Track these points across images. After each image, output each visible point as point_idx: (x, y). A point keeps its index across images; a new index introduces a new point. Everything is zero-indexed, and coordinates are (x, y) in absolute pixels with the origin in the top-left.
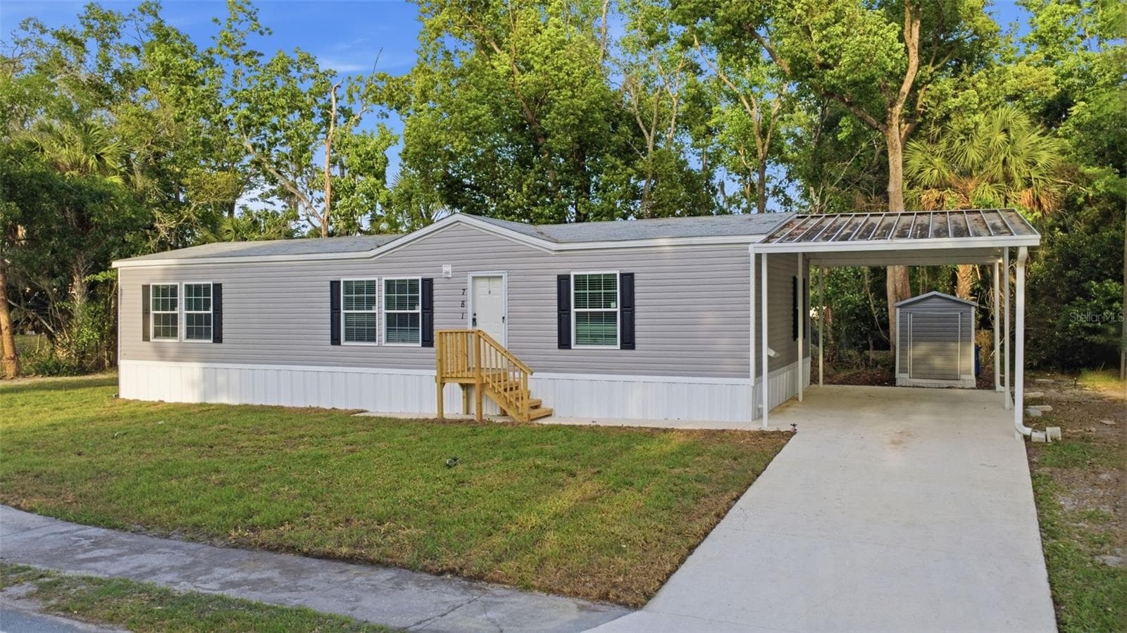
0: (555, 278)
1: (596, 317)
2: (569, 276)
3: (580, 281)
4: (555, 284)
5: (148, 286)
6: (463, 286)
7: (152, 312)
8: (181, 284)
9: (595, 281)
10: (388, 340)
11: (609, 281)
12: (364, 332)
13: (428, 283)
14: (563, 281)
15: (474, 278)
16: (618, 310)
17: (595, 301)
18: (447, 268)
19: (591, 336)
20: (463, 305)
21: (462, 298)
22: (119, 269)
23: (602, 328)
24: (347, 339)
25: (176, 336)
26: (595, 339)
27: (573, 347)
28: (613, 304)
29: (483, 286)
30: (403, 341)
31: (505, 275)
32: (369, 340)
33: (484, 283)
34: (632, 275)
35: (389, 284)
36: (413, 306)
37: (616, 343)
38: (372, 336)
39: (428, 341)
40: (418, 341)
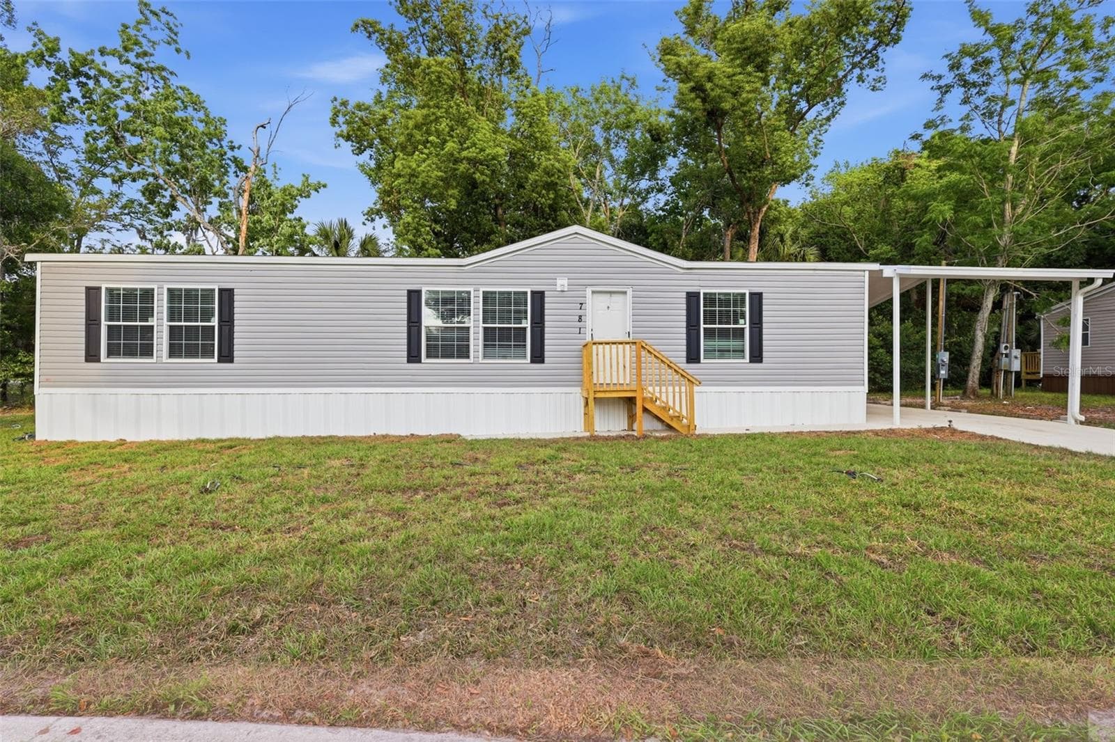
0: (684, 295)
1: (724, 334)
2: (699, 293)
3: (710, 299)
4: (684, 301)
5: (98, 289)
6: (581, 300)
7: (104, 323)
8: (161, 288)
9: (725, 300)
10: (485, 357)
11: (739, 299)
12: (454, 346)
13: (539, 297)
14: (692, 298)
15: (593, 292)
16: (747, 326)
17: (725, 318)
18: (562, 283)
19: (719, 351)
20: (580, 320)
21: (580, 312)
22: (38, 266)
23: (732, 344)
24: (428, 356)
25: (152, 355)
26: (723, 353)
27: (702, 361)
28: (741, 321)
29: (603, 301)
30: (505, 357)
31: (630, 292)
32: (459, 357)
33: (606, 297)
34: (760, 295)
35: (488, 297)
36: (519, 320)
37: (743, 357)
38: (464, 352)
39: (538, 357)
40: (525, 357)
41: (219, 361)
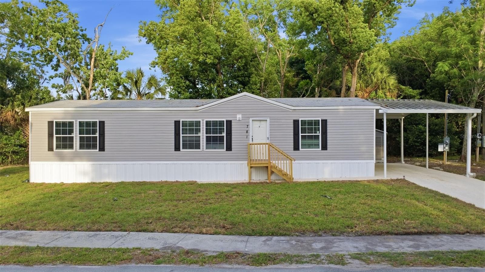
0: (292, 121)
1: (310, 137)
2: (299, 120)
3: (304, 122)
4: (292, 123)
5: (53, 122)
6: (247, 124)
7: (55, 136)
8: (76, 121)
9: (310, 123)
10: (207, 148)
11: (317, 123)
12: (194, 144)
13: (229, 123)
14: (296, 122)
15: (253, 120)
16: (320, 134)
17: (310, 131)
18: (239, 116)
19: (308, 145)
20: (247, 132)
21: (247, 129)
22: (30, 113)
23: (314, 142)
24: (183, 148)
25: (73, 148)
26: (310, 146)
27: (300, 150)
28: (318, 132)
29: (257, 124)
30: (215, 148)
31: (268, 120)
32: (196, 148)
33: (258, 123)
34: (326, 120)
35: (208, 123)
36: (221, 133)
37: (319, 148)
38: (198, 147)
39: (229, 148)
40: (223, 148)
41: (99, 151)
